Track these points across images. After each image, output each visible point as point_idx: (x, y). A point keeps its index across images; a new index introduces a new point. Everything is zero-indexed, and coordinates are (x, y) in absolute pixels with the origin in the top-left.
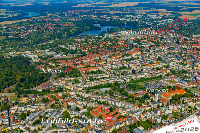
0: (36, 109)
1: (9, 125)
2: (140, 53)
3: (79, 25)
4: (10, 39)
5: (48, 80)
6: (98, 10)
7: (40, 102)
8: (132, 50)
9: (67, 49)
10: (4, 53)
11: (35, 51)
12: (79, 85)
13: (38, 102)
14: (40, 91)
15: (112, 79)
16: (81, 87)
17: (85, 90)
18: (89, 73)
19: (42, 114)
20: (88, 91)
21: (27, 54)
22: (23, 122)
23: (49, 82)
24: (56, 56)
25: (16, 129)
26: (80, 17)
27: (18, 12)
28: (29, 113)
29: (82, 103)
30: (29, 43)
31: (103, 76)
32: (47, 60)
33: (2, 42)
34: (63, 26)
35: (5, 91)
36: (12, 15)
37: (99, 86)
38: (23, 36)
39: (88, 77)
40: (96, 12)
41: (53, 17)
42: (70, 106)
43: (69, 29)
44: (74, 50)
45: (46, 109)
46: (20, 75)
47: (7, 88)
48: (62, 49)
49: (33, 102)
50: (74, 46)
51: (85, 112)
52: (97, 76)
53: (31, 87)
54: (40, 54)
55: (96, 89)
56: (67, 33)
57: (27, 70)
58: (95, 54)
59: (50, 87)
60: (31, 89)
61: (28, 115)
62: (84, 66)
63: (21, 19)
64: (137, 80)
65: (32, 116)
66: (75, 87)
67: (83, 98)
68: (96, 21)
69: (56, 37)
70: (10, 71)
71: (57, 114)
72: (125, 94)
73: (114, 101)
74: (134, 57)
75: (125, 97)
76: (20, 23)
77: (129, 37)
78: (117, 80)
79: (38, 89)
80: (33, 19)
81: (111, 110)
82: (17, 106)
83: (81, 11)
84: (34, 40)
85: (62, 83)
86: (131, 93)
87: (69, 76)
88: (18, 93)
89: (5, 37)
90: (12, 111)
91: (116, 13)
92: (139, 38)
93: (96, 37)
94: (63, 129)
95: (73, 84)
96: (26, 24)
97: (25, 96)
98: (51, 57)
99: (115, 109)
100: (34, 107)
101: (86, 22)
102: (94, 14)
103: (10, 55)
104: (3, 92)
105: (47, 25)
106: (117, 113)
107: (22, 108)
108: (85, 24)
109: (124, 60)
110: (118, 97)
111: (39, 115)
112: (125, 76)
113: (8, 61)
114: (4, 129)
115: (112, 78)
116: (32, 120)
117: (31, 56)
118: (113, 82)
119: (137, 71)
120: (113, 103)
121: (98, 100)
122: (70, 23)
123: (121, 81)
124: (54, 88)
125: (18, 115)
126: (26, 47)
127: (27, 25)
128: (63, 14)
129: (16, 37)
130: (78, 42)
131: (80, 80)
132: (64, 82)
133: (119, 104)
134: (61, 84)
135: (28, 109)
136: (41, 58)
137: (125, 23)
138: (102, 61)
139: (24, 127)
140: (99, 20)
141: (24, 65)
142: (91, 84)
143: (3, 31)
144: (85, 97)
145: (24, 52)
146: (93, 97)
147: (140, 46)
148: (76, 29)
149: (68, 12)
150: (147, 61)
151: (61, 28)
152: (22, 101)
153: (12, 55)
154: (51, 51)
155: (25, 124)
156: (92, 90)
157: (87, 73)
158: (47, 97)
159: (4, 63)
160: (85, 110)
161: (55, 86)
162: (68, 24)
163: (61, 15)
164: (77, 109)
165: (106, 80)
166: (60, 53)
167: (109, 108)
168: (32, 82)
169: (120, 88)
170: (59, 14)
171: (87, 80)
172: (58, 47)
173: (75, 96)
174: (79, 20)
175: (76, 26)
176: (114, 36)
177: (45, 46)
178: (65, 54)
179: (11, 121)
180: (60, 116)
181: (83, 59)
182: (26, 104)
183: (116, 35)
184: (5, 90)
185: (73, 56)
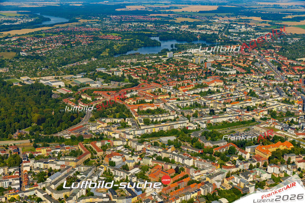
0: (62, 166)
1: (20, 190)
2: (222, 84)
3: (127, 38)
4: (23, 57)
5: (80, 121)
6: (156, 16)
7: (68, 155)
8: (209, 79)
9: (110, 75)
10: (13, 77)
11: (60, 77)
12: (127, 130)
13: (65, 156)
14: (67, 138)
15: (179, 122)
16: (132, 134)
17: (136, 139)
18: (144, 113)
19: (71, 175)
20: (142, 140)
21: (48, 80)
22: (42, 187)
23: (82, 124)
24: (93, 86)
25: (30, 196)
26: (129, 25)
27: (35, 16)
28: (51, 173)
29: (132, 159)
30: (51, 64)
31: (165, 118)
32: (79, 90)
33: (10, 62)
34: (103, 39)
35: (14, 138)
36: (25, 20)
37: (158, 132)
38: (42, 53)
39: (142, 119)
40: (153, 19)
41: (88, 25)
42: (115, 162)
43: (112, 44)
44: (120, 76)
45: (77, 166)
46: (37, 112)
47: (17, 133)
48: (102, 75)
49: (56, 155)
50: (120, 69)
51: (137, 172)
52: (155, 117)
53: (54, 132)
54: (68, 81)
55: (154, 138)
56: (109, 49)
57: (49, 105)
58: (153, 84)
59: (84, 132)
60: (55, 135)
61: (50, 175)
62: (135, 102)
63: (39, 27)
64: (217, 125)
65: (56, 177)
66: (122, 134)
67: (133, 151)
68: (153, 33)
69: (92, 55)
70: (21, 105)
71: (94, 175)
72: (199, 147)
73: (181, 157)
74: (212, 89)
75: (199, 151)
76: (38, 32)
77: (205, 59)
78: (186, 125)
79: (65, 135)
80: (58, 28)
81: (177, 171)
82: (32, 162)
83: (130, 16)
84: (58, 60)
85: (102, 127)
86: (208, 145)
87: (112, 116)
88: (34, 141)
89: (15, 53)
90: (25, 169)
91: (185, 21)
92: (220, 60)
93: (154, 57)
94: (103, 198)
95: (118, 128)
96: (47, 34)
97: (45, 146)
98: (85, 86)
99: (183, 170)
100: (59, 163)
101: (138, 34)
102: (151, 22)
103: (22, 82)
104: (11, 139)
105: (78, 37)
106: (187, 176)
107: (40, 163)
108: (137, 36)
109: (197, 94)
110: (187, 150)
111: (66, 175)
112: (199, 119)
113: (20, 91)
114: (12, 196)
115: (179, 120)
116: (55, 183)
117: (54, 84)
118: (181, 127)
119: (217, 111)
120: (180, 160)
121: (157, 155)
122: (114, 34)
123: (192, 127)
124: (89, 134)
125: (34, 174)
126: (46, 69)
127: (48, 36)
128: (103, 20)
129: (32, 54)
130: (126, 64)
131: (129, 122)
132: (106, 125)
133: (190, 162)
134: (100, 129)
135: (50, 166)
136: (70, 87)
137: (198, 37)
138: (164, 94)
139: (44, 194)
140: (157, 32)
141: (43, 97)
142: (146, 130)
143: (12, 45)
144: (138, 150)
145: (44, 78)
146: (149, 150)
147: (222, 72)
148: (123, 45)
149: (110, 18)
150: (233, 97)
151: (100, 42)
152: (41, 154)
153: (25, 82)
154: (85, 76)
155: (44, 189)
156: (148, 139)
157: (140, 113)
158: (79, 147)
159: (14, 94)
160: (137, 170)
161: (91, 131)
162: (111, 36)
163: (101, 22)
164: (125, 169)
165: (169, 124)
166: (98, 80)
167: (174, 167)
168: (56, 124)
169: (192, 136)
170: (97, 20)
171: (141, 124)
172: (96, 71)
173: (122, 148)
174: (128, 31)
175: (123, 39)
176: (181, 57)
177: (76, 69)
178: (107, 83)
179: (24, 184)
180: (99, 178)
181: (134, 90)
182: (46, 157)
183: (184, 55)
184: (15, 135)
185: (119, 85)
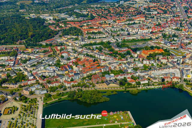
0: (36, 57)
4: (36, 3)
5: (54, 37)
9: (80, 14)
10: (26, 14)
11: (52, 14)
13: (40, 52)
14: (44, 45)
15: (107, 38)
16: (78, 44)
18: (90, 33)
19: (40, 61)
22: (24, 65)
24: (69, 19)
25: (17, 69)
28: (30, 59)
29: (73, 55)
30: (51, 7)
32: (60, 22)
33: (28, 6)
35: (17, 44)
38: (47, 1)
39: (88, 36)
42: (63, 56)
44: (86, 14)
45: (44, 57)
46: (32, 31)
47: (19, 41)
48: (76, 13)
49: (36, 52)
50: (88, 11)
51: (74, 61)
52: (96, 36)
53: (38, 41)
54: (56, 17)
55: (90, 46)
57: (40, 29)
58: (102, 19)
59: (54, 42)
62: (88, 28)
64: (128, 41)
65: (31, 61)
66: (74, 43)
67: (76, 51)
69: (76, 3)
71: (50, 61)
74: (136, 22)
75: (111, 53)
78: (110, 40)
79: (43, 43)
82: (22, 54)
84: (56, 5)
87: (72, 35)
88: (27, 45)
89: (32, 1)
93: (112, 4)
95: (73, 41)
97: (31, 48)
98: (64, 20)
100: (35, 55)
103: (30, 17)
104: (15, 44)
107: (26, 55)
110: (105, 52)
111: (37, 61)
113: (27, 21)
117: (47, 18)
118: (107, 41)
121: (88, 54)
125: (22, 60)
126: (47, 10)
130: (93, 8)
131: (80, 38)
132: (66, 39)
134: (63, 41)
135: (30, 56)
136: (55, 20)
138: (107, 24)
139: (23, 68)
141: (39, 24)
142: (87, 42)
145: (43, 15)
150: (146, 26)
152: (28, 51)
153: (32, 17)
154: (66, 14)
158: (48, 49)
159: (24, 23)
161: (58, 42)
164: (69, 59)
165: (101, 39)
166: (72, 16)
167: (93, 59)
168: (40, 37)
172: (74, 11)
173: (71, 50)
177: (63, 10)
178: (77, 18)
180: (53, 63)
181: (90, 21)
182: (30, 53)
185: (84, 19)
